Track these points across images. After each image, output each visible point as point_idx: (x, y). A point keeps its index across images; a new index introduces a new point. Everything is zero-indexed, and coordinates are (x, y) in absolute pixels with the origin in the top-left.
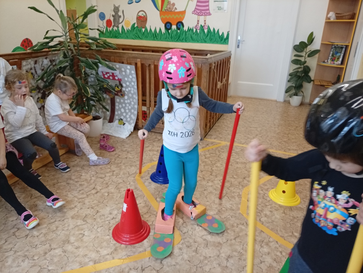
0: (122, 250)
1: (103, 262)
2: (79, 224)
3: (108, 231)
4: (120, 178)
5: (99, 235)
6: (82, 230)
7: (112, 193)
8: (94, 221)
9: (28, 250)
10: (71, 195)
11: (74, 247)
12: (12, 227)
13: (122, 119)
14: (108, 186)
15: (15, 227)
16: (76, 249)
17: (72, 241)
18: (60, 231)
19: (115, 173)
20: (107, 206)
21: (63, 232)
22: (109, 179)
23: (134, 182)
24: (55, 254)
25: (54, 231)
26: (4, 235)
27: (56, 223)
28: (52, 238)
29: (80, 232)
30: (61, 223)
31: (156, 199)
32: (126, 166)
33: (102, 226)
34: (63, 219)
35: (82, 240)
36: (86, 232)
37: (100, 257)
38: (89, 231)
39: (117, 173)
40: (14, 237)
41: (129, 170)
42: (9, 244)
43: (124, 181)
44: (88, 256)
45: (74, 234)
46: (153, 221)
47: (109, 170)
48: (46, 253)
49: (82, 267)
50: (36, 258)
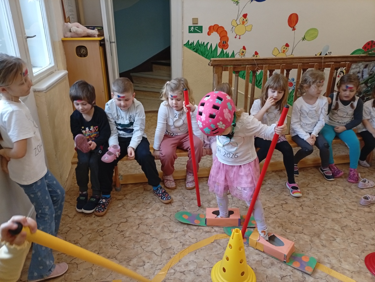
0: (365, 278)
1: (340, 273)
2: (336, 228)
3: (361, 252)
5: (349, 248)
6: (336, 235)
8: (352, 235)
9: (285, 222)
10: (342, 201)
11: (321, 243)
12: (283, 199)
15: (285, 200)
16: (322, 246)
17: (322, 238)
18: (317, 224)
20: (373, 230)
21: (319, 226)
24: (303, 238)
25: (312, 221)
26: (275, 201)
27: (317, 216)
28: (308, 225)
29: (333, 235)
30: (321, 218)
33: (357, 244)
34: (324, 216)
35: (331, 243)
36: (338, 239)
37: (339, 267)
38: (342, 240)
40: (281, 207)
42: (276, 209)
44: (329, 259)
45: (327, 234)
48: (297, 233)
50: (288, 231)
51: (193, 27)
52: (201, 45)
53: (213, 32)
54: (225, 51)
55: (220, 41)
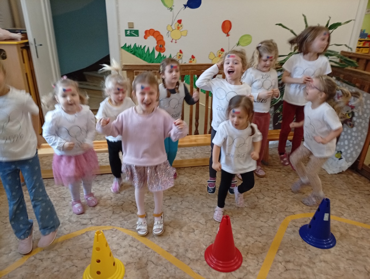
0: (200, 265)
1: (181, 260)
2: (201, 221)
4: (273, 208)
5: (202, 240)
6: (197, 227)
7: (249, 216)
8: (211, 228)
11: (180, 235)
13: (341, 152)
14: (255, 208)
16: (179, 237)
17: (183, 230)
19: (275, 200)
21: (187, 220)
22: (262, 203)
23: (280, 220)
25: (184, 214)
27: (191, 210)
29: (194, 228)
30: (193, 212)
31: (279, 250)
32: (291, 201)
33: (211, 236)
34: (197, 210)
35: (188, 234)
36: (197, 231)
37: (183, 255)
38: (199, 232)
39: (276, 202)
41: (290, 206)
43: (272, 213)
45: (190, 226)
46: (250, 266)
47: (273, 195)
49: (168, 251)
51: (129, 31)
52: (138, 48)
53: (149, 36)
54: (162, 54)
55: (156, 45)
